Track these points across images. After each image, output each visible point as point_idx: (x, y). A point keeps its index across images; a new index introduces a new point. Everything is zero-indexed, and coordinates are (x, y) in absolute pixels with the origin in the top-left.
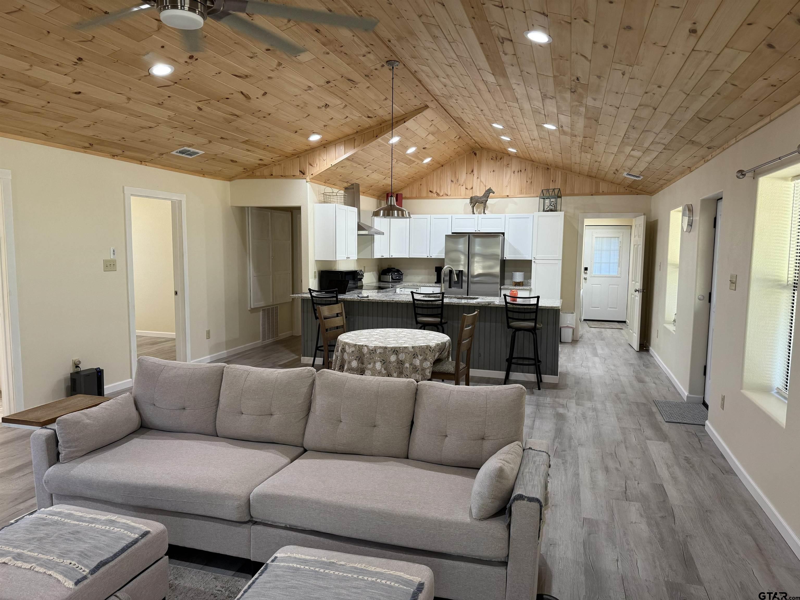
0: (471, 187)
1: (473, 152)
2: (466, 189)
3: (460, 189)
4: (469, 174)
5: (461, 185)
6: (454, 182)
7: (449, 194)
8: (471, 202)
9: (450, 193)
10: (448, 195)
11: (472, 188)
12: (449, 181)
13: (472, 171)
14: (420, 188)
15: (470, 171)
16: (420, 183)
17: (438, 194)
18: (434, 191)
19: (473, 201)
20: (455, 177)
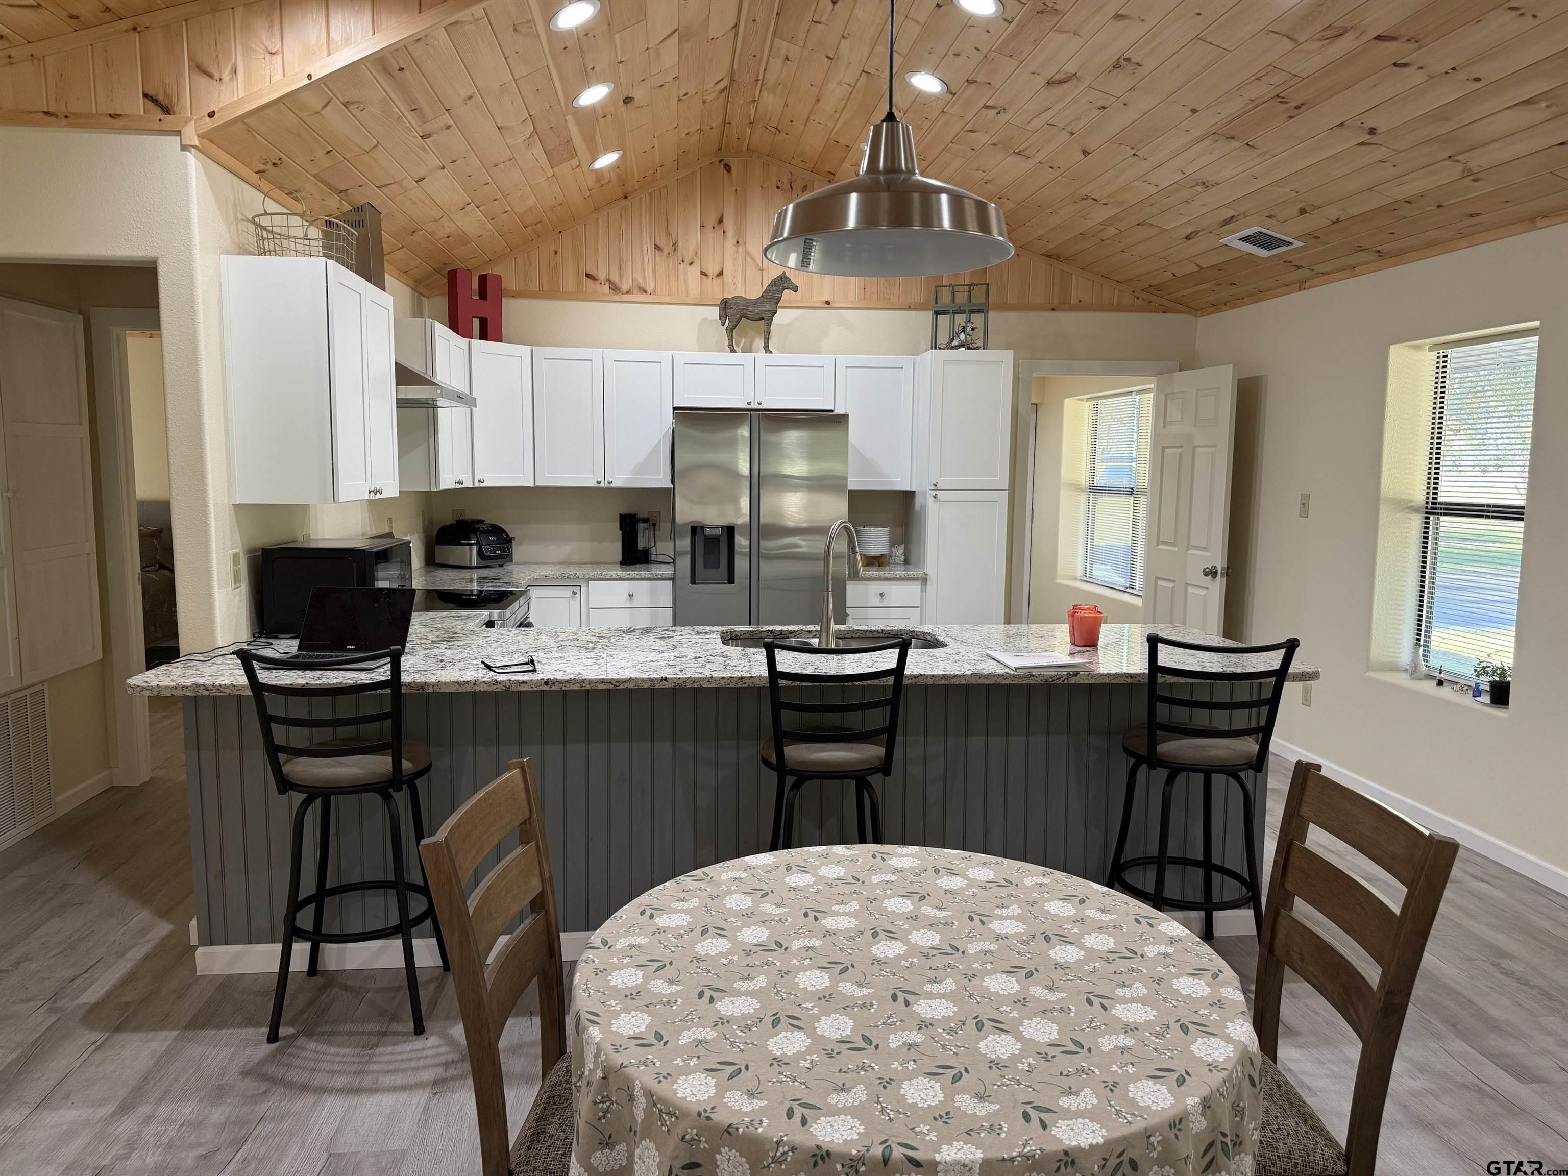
0: (716, 272)
1: (720, 161)
2: (704, 274)
3: (685, 274)
4: (709, 228)
5: (688, 260)
6: (666, 252)
7: (650, 287)
8: (723, 317)
9: (652, 286)
10: (645, 292)
11: (721, 274)
12: (648, 246)
13: (721, 221)
14: (553, 264)
15: (713, 219)
16: (553, 249)
17: (614, 288)
18: (602, 276)
19: (729, 312)
20: (668, 234)
